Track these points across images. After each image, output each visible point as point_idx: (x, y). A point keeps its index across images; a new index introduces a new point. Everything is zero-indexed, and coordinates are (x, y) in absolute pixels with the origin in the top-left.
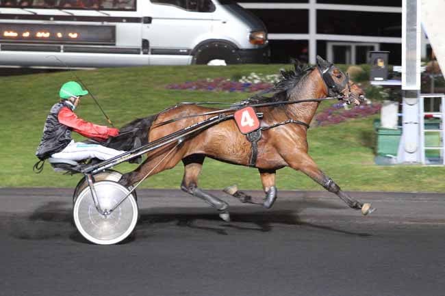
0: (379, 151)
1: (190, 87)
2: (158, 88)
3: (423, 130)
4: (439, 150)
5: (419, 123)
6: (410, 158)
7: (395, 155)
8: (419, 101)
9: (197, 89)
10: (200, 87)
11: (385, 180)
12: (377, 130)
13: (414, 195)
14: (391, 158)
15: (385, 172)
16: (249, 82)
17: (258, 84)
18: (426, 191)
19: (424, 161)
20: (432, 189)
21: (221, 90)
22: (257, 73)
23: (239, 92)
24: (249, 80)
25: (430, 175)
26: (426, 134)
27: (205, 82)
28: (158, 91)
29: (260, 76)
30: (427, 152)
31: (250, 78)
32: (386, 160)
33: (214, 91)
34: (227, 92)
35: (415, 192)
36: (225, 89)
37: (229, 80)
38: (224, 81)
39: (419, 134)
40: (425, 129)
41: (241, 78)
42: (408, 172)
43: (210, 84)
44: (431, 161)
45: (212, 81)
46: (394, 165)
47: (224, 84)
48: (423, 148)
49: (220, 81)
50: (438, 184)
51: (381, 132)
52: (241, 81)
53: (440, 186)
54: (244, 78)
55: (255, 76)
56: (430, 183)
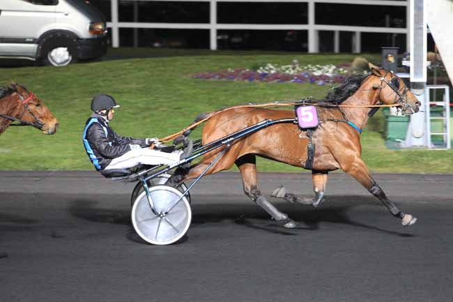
0: (389, 136)
1: (214, 77)
2: (185, 77)
3: (429, 118)
4: (443, 135)
5: (426, 112)
6: (418, 143)
7: (404, 139)
8: (425, 92)
9: (220, 78)
10: (223, 76)
11: (397, 163)
12: (387, 117)
13: (423, 176)
14: (399, 142)
15: (395, 155)
16: (266, 72)
17: (274, 74)
18: (433, 172)
19: (430, 146)
20: (439, 171)
21: (241, 79)
22: (273, 64)
23: (257, 81)
24: (266, 70)
25: (435, 158)
26: (432, 120)
27: (226, 72)
28: (185, 80)
29: (276, 67)
30: (432, 136)
31: (267, 68)
32: (396, 144)
33: (235, 80)
34: (247, 81)
35: (423, 173)
36: (244, 78)
37: (248, 70)
38: (243, 72)
39: (426, 121)
40: (431, 116)
41: (259, 69)
42: (415, 156)
43: (231, 74)
44: (435, 145)
45: (233, 71)
46: (403, 148)
47: (244, 74)
48: (429, 134)
49: (240, 71)
50: (443, 166)
51: (390, 119)
52: (259, 71)
53: (446, 167)
54: (261, 68)
55: (271, 67)
56: (437, 165)
